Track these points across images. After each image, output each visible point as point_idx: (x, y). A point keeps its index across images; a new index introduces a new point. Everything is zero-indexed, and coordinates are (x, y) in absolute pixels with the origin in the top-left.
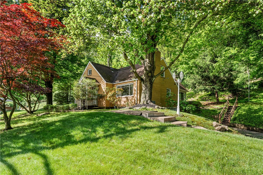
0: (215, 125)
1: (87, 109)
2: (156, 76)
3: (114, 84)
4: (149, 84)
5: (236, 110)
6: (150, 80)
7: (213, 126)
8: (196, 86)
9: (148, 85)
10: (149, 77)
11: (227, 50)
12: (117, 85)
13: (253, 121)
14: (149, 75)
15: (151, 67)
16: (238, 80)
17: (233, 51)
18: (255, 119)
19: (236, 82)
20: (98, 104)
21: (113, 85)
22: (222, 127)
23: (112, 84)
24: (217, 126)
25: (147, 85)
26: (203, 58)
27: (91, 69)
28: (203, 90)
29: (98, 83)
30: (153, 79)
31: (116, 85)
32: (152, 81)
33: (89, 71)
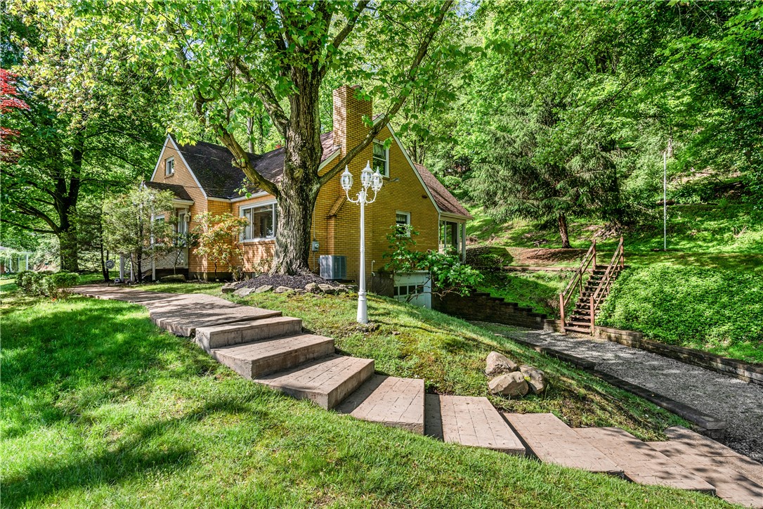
0: (491, 370)
1: (154, 278)
2: (322, 179)
3: (233, 200)
4: (298, 204)
5: (620, 278)
6: (301, 192)
7: (484, 372)
8: (497, 199)
9: (295, 208)
10: (297, 182)
11: (593, 84)
12: (241, 204)
13: (670, 321)
14: (298, 175)
15: (305, 149)
16: (637, 177)
17: (610, 86)
18: (678, 315)
19: (630, 185)
20: (189, 264)
21: (232, 204)
22: (514, 382)
23: (227, 201)
24: (501, 372)
25: (291, 210)
26: (518, 113)
27: (173, 159)
28: (515, 212)
29: (189, 202)
30: (311, 190)
31: (238, 204)
32: (307, 196)
33: (170, 162)
